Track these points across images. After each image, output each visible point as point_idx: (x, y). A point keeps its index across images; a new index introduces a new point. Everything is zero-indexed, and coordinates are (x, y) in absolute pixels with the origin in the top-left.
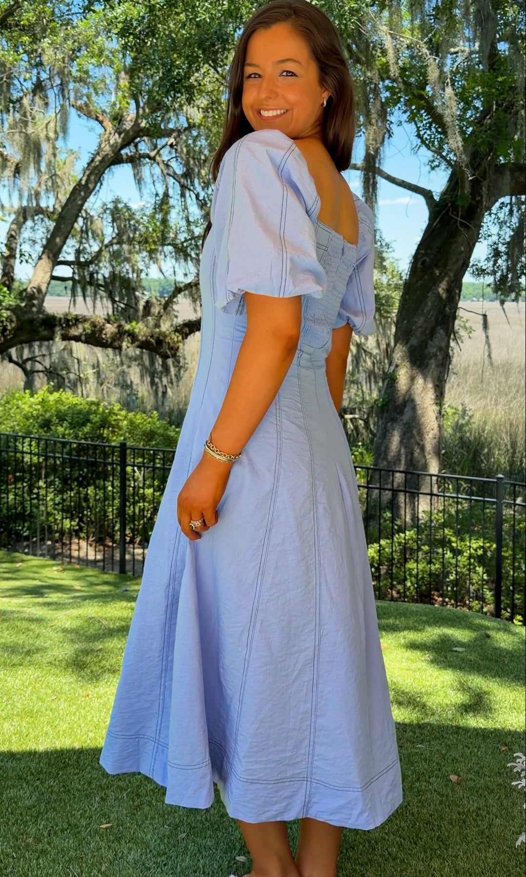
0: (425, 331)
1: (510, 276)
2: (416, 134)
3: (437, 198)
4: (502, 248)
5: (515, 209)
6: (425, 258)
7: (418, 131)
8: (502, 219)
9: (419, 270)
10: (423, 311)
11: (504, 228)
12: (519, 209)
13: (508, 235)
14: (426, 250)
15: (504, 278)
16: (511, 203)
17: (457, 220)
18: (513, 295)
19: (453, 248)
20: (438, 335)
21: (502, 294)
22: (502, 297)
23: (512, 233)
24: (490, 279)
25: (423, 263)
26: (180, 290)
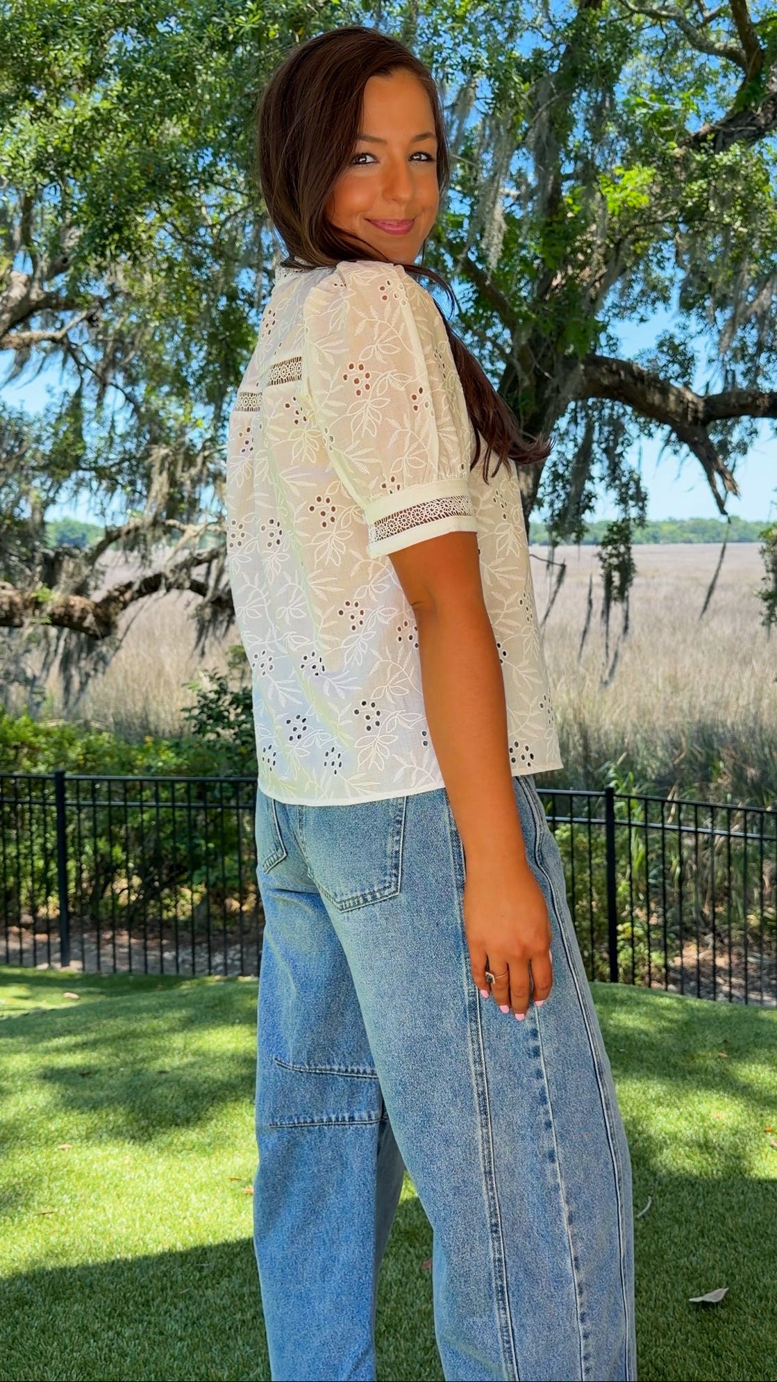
5: (580, 416)
15: (562, 514)
22: (559, 539)
26: (111, 537)
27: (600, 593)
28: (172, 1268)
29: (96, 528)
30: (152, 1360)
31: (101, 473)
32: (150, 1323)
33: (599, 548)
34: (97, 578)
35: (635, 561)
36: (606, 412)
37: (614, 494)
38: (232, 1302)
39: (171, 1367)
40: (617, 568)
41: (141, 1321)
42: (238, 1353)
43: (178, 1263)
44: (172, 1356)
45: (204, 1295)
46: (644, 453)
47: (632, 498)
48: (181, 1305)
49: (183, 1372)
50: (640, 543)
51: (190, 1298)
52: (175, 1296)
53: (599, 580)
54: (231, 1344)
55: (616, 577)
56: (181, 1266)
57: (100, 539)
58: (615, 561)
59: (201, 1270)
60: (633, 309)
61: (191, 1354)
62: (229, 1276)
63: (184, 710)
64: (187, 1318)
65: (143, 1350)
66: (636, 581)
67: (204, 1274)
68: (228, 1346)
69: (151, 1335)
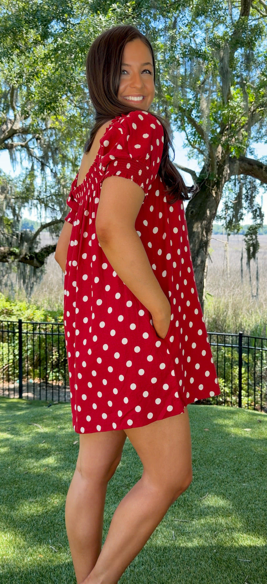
0: (194, 251)
1: (234, 220)
2: (186, 138)
3: (198, 175)
4: (230, 204)
5: (237, 182)
6: (193, 210)
7: (187, 137)
8: (230, 188)
9: (189, 216)
10: (192, 240)
11: (232, 193)
12: (240, 182)
13: (233, 197)
14: (193, 205)
15: (230, 222)
16: (235, 179)
17: (209, 188)
18: (236, 231)
19: (208, 204)
20: (201, 254)
21: (229, 230)
22: (230, 232)
23: (236, 196)
24: (223, 222)
25: (192, 212)
26: (43, 227)
27: (245, 255)
29: (37, 223)
31: (41, 201)
33: (245, 237)
34: (37, 245)
35: (259, 242)
36: (248, 180)
37: (251, 215)
40: (252, 245)
46: (263, 198)
47: (258, 216)
50: (262, 234)
53: (244, 250)
55: (251, 248)
57: (39, 227)
58: (251, 242)
60: (261, 138)
66: (259, 250)
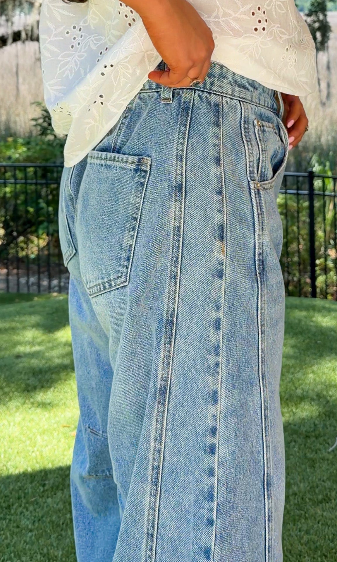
28: (25, 484)
30: (12, 544)
32: (10, 520)
35: (330, 24)
38: (64, 507)
39: (25, 549)
40: (319, 29)
41: (5, 519)
42: (68, 540)
43: (29, 481)
44: (25, 541)
45: (45, 502)
48: (31, 508)
49: (33, 552)
51: (37, 504)
52: (27, 503)
54: (64, 533)
55: (319, 34)
56: (31, 483)
58: (317, 25)
59: (44, 485)
61: (38, 540)
62: (62, 490)
63: (33, 120)
64: (35, 517)
65: (6, 538)
67: (46, 488)
68: (61, 535)
69: (11, 528)
